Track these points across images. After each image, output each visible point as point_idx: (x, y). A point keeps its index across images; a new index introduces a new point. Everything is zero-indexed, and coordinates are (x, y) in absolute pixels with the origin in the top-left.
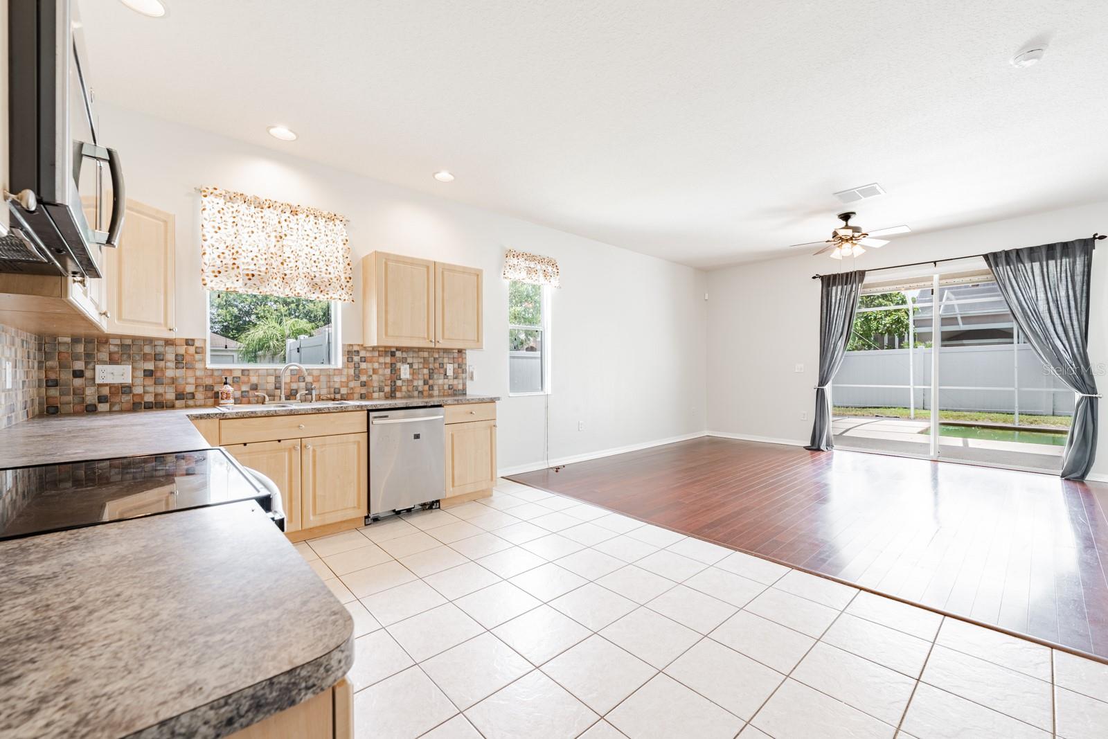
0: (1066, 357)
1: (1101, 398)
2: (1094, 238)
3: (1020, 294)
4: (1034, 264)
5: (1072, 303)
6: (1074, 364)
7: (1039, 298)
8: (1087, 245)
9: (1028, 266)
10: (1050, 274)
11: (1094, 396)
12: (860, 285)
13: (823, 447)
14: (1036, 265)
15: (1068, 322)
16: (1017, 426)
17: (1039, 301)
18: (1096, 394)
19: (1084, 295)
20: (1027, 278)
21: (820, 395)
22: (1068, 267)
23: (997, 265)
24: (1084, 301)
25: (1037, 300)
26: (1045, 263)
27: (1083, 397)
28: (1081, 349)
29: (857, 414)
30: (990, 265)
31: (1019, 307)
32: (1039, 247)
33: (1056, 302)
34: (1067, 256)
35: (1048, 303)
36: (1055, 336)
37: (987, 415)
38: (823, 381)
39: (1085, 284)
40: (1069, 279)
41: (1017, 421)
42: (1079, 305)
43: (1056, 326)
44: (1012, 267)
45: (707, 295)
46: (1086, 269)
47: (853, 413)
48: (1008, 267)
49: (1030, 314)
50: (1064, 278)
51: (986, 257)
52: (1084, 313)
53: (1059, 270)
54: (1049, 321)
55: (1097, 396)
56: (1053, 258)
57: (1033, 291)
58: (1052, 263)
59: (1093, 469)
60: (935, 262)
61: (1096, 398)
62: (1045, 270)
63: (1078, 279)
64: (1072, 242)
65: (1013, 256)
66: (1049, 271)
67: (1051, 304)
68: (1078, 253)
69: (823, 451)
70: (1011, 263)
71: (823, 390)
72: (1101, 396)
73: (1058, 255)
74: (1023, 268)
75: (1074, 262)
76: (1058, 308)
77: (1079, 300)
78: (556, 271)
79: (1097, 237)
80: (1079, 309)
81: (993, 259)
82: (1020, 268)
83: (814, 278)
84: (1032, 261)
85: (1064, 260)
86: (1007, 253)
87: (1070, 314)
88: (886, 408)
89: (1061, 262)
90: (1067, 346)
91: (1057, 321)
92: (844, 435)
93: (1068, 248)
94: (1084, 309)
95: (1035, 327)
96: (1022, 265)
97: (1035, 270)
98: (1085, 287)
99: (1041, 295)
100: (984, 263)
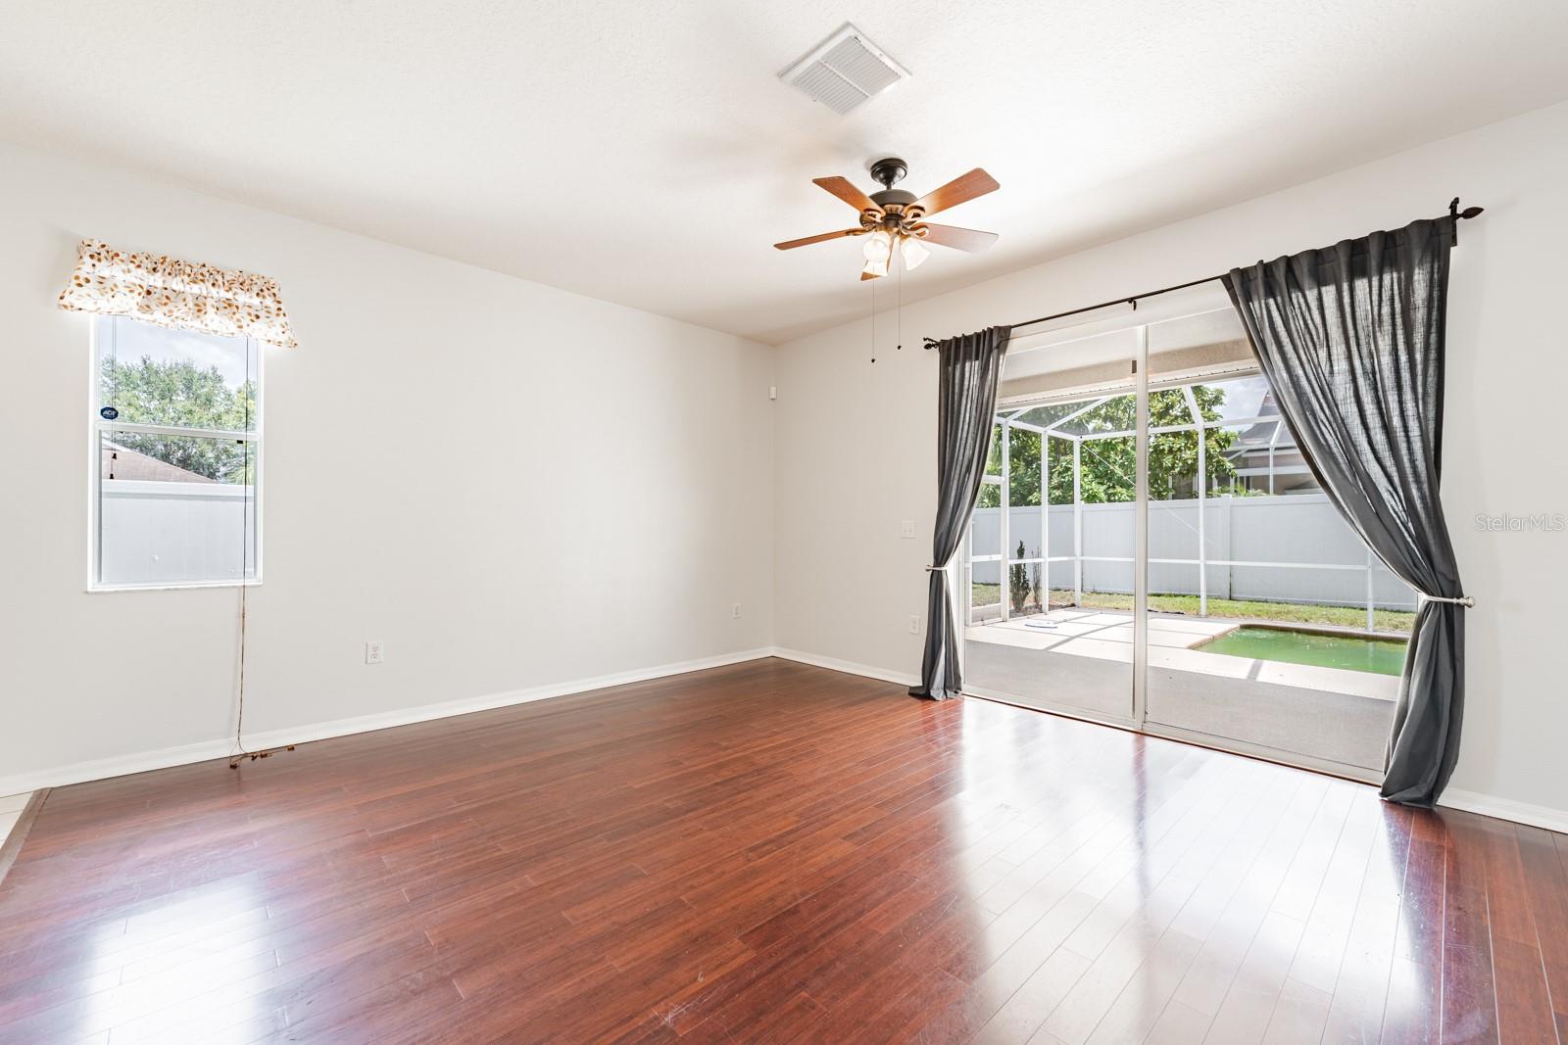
0: (1393, 504)
1: (1470, 606)
2: (1454, 216)
3: (1294, 361)
4: (1324, 289)
5: (1406, 375)
6: (1410, 524)
7: (1335, 368)
8: (1438, 235)
9: (1312, 295)
10: (1357, 309)
11: (1455, 601)
12: (1001, 357)
14: (1328, 289)
15: (1396, 422)
16: (1370, 632)
17: (1336, 375)
18: (1460, 596)
19: (1433, 355)
20: (1309, 322)
21: (937, 582)
22: (1396, 292)
23: (1248, 299)
24: (1431, 370)
25: (1332, 372)
26: (1345, 286)
27: (1430, 602)
28: (1425, 486)
29: (1119, 606)
30: (1235, 299)
31: (1292, 390)
33: (1373, 376)
34: (1393, 265)
35: (1354, 380)
36: (1370, 456)
37: (1324, 611)
38: (942, 554)
39: (1433, 330)
40: (1399, 321)
41: (1371, 623)
42: (1420, 379)
43: (1372, 433)
44: (1279, 299)
45: (773, 389)
46: (1435, 294)
47: (1115, 604)
48: (1271, 301)
49: (1317, 407)
50: (1386, 318)
51: (1226, 279)
52: (1431, 400)
53: (1375, 298)
54: (1358, 421)
55: (1461, 601)
56: (1364, 273)
57: (1323, 353)
58: (1361, 285)
59: (1453, 778)
60: (1131, 300)
61: (1461, 607)
62: (1347, 300)
63: (1420, 315)
64: (1405, 228)
65: (1280, 274)
66: (1357, 304)
67: (1361, 381)
68: (1417, 254)
69: (934, 700)
70: (1277, 293)
71: (940, 573)
72: (1470, 602)
73: (1374, 263)
74: (1302, 300)
75: (1410, 279)
76: (1376, 389)
77: (1419, 368)
78: (274, 306)
79: (1460, 210)
80: (1420, 390)
81: (1241, 284)
82: (1295, 301)
83: (928, 347)
84: (1320, 282)
85: (1387, 278)
86: (1267, 268)
87: (1401, 402)
88: (1170, 595)
89: (1381, 281)
90: (1396, 480)
91: (1374, 421)
92: (1054, 650)
93: (1395, 246)
94: (1432, 390)
95: (1327, 436)
96: (1300, 294)
97: (1326, 304)
98: (1433, 337)
99: (1341, 365)
100: (1225, 295)
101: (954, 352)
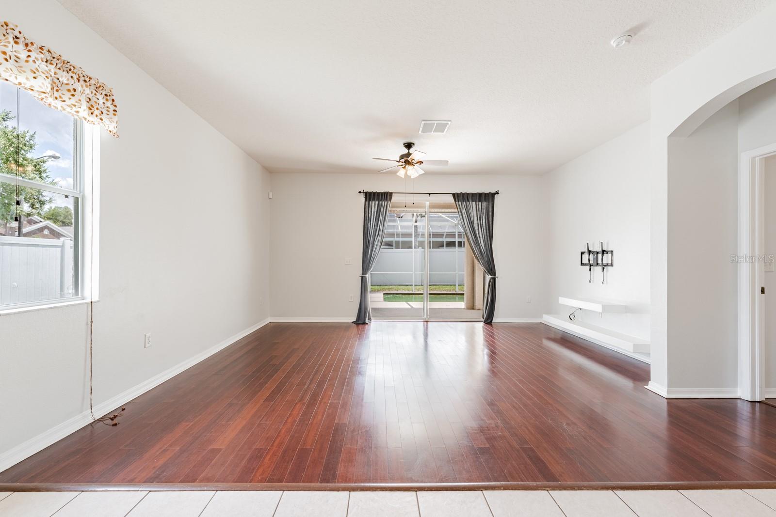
5: (487, 226)
6: (487, 260)
8: (493, 195)
9: (471, 204)
12: (389, 202)
13: (367, 321)
14: (474, 203)
17: (475, 224)
20: (470, 210)
21: (364, 281)
22: (486, 207)
23: (458, 201)
26: (477, 203)
27: (491, 278)
28: (490, 252)
30: (455, 201)
32: (476, 194)
33: (481, 225)
34: (485, 201)
38: (365, 271)
39: (492, 217)
40: (486, 213)
44: (465, 203)
48: (463, 203)
49: (471, 231)
51: (454, 195)
56: (481, 201)
60: (430, 194)
61: (496, 278)
62: (477, 207)
65: (465, 197)
66: (479, 208)
67: (479, 226)
69: (367, 324)
70: (464, 201)
71: (366, 277)
73: (483, 199)
75: (489, 205)
76: (482, 229)
79: (496, 192)
80: (490, 230)
81: (457, 197)
83: (360, 192)
84: (473, 201)
86: (463, 194)
87: (486, 232)
89: (484, 204)
96: (469, 204)
97: (474, 207)
99: (476, 221)
100: (452, 199)
101: (370, 196)
